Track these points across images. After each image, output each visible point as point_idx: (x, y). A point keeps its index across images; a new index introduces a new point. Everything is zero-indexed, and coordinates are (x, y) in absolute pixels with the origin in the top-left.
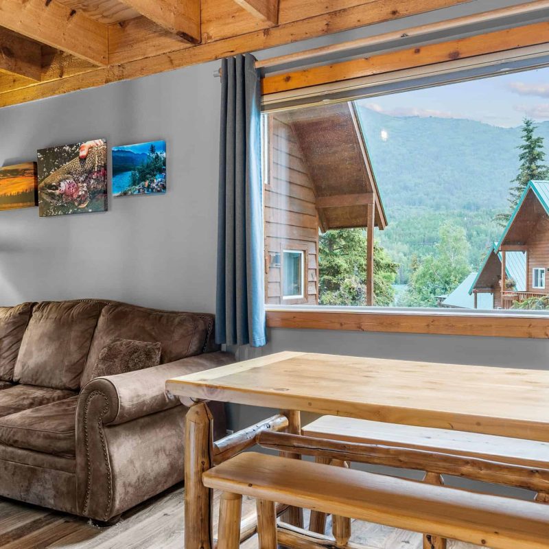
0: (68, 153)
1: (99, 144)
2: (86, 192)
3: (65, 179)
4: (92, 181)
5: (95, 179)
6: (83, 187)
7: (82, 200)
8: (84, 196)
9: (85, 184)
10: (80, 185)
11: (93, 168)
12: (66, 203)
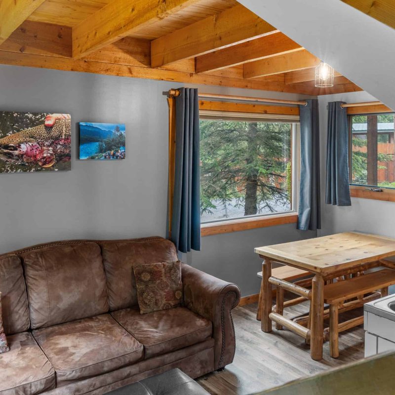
0: (31, 119)
1: (67, 118)
2: (51, 154)
3: (26, 142)
4: (59, 146)
5: (62, 145)
6: (49, 150)
7: (47, 161)
8: (49, 158)
9: (50, 148)
10: (45, 148)
11: (60, 135)
12: (27, 163)
